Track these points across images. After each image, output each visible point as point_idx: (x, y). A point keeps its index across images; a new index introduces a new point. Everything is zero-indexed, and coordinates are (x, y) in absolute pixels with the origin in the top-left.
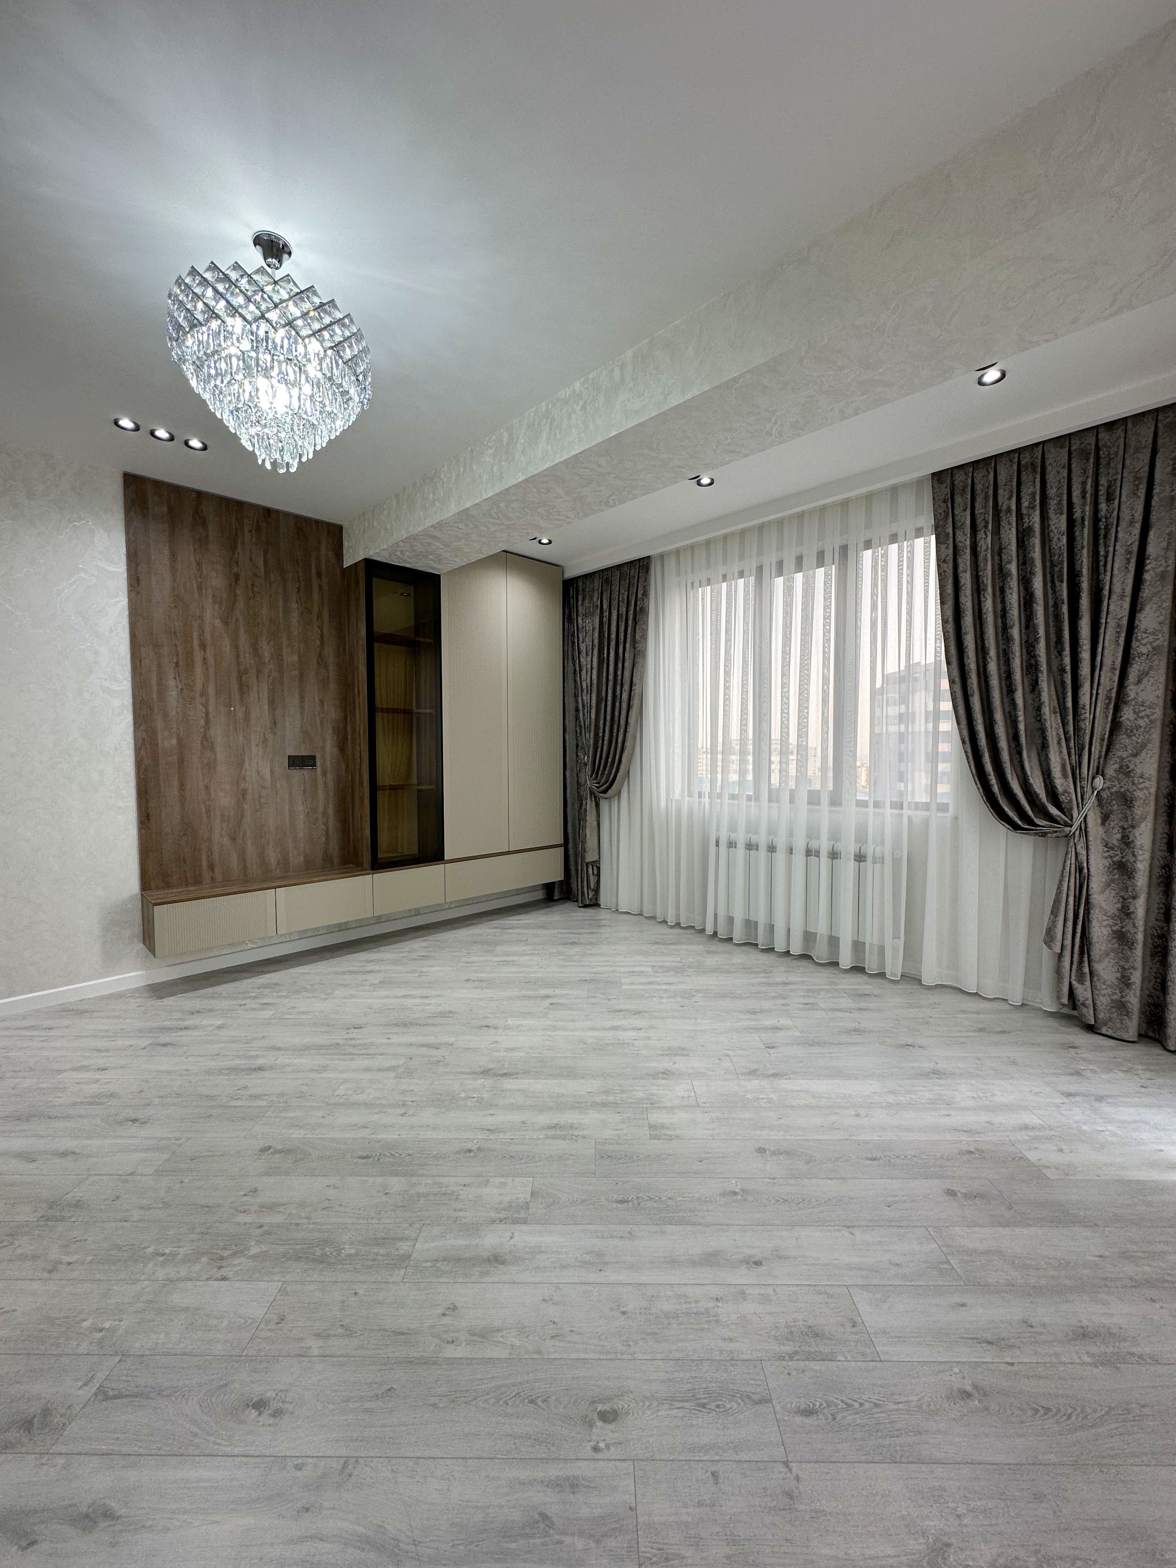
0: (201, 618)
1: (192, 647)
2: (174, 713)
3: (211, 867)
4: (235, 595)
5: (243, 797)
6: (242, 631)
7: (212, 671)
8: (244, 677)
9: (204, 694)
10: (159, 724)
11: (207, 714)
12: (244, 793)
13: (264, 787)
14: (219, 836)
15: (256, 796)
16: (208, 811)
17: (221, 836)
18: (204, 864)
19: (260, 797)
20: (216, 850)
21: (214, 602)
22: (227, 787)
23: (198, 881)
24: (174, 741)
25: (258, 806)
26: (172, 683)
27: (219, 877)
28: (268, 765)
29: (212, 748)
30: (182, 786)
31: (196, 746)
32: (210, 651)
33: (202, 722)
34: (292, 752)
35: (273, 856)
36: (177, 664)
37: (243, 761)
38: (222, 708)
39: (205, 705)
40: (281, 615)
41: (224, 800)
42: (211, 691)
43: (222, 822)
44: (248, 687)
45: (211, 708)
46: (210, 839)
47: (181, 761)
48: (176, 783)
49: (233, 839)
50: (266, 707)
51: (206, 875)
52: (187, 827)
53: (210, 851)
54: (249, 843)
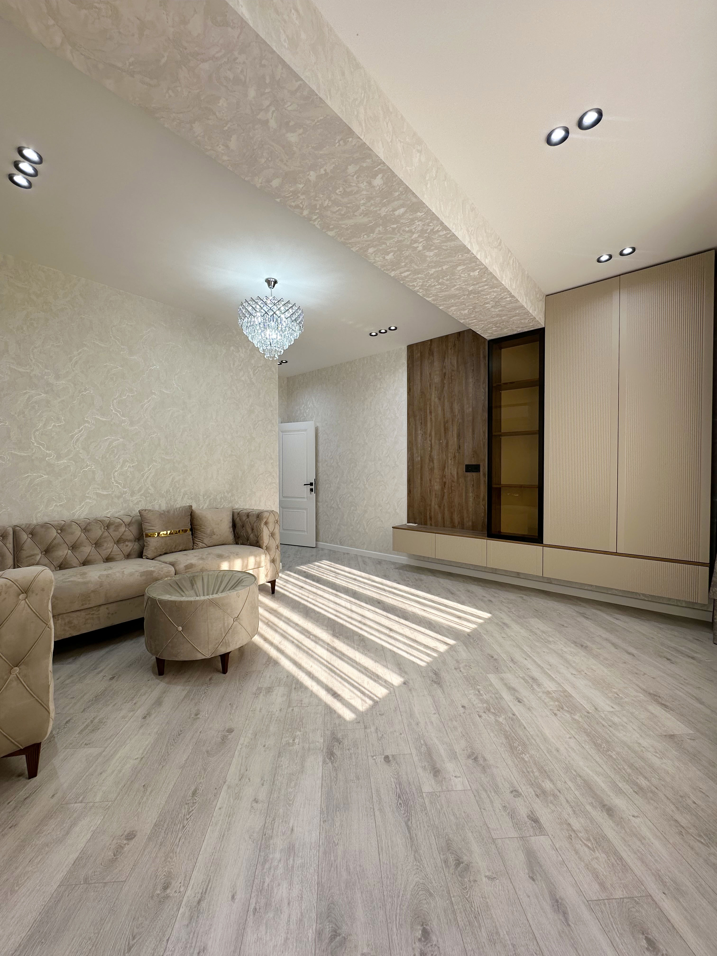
0: (430, 399)
1: (426, 414)
2: (419, 446)
3: (431, 518)
4: (444, 384)
5: (444, 486)
6: (446, 401)
7: (433, 424)
8: (446, 425)
9: (430, 435)
10: (415, 451)
11: (431, 445)
12: (445, 483)
13: (453, 481)
14: (434, 504)
15: (450, 486)
16: (430, 492)
17: (435, 505)
18: (428, 517)
19: (451, 487)
20: (433, 510)
21: (435, 390)
22: (438, 480)
23: (426, 524)
24: (419, 459)
25: (450, 491)
26: (419, 432)
27: (433, 524)
28: (456, 470)
29: (433, 461)
30: (421, 478)
31: (427, 460)
32: (433, 414)
33: (429, 449)
34: (467, 463)
35: (456, 519)
36: (421, 423)
37: (445, 468)
38: (437, 441)
39: (431, 441)
40: (464, 388)
41: (437, 487)
42: (433, 433)
43: (436, 497)
44: (448, 429)
45: (433, 442)
46: (430, 505)
47: (422, 467)
48: (419, 477)
49: (440, 507)
50: (456, 439)
51: (429, 522)
52: (423, 499)
53: (430, 510)
54: (446, 510)
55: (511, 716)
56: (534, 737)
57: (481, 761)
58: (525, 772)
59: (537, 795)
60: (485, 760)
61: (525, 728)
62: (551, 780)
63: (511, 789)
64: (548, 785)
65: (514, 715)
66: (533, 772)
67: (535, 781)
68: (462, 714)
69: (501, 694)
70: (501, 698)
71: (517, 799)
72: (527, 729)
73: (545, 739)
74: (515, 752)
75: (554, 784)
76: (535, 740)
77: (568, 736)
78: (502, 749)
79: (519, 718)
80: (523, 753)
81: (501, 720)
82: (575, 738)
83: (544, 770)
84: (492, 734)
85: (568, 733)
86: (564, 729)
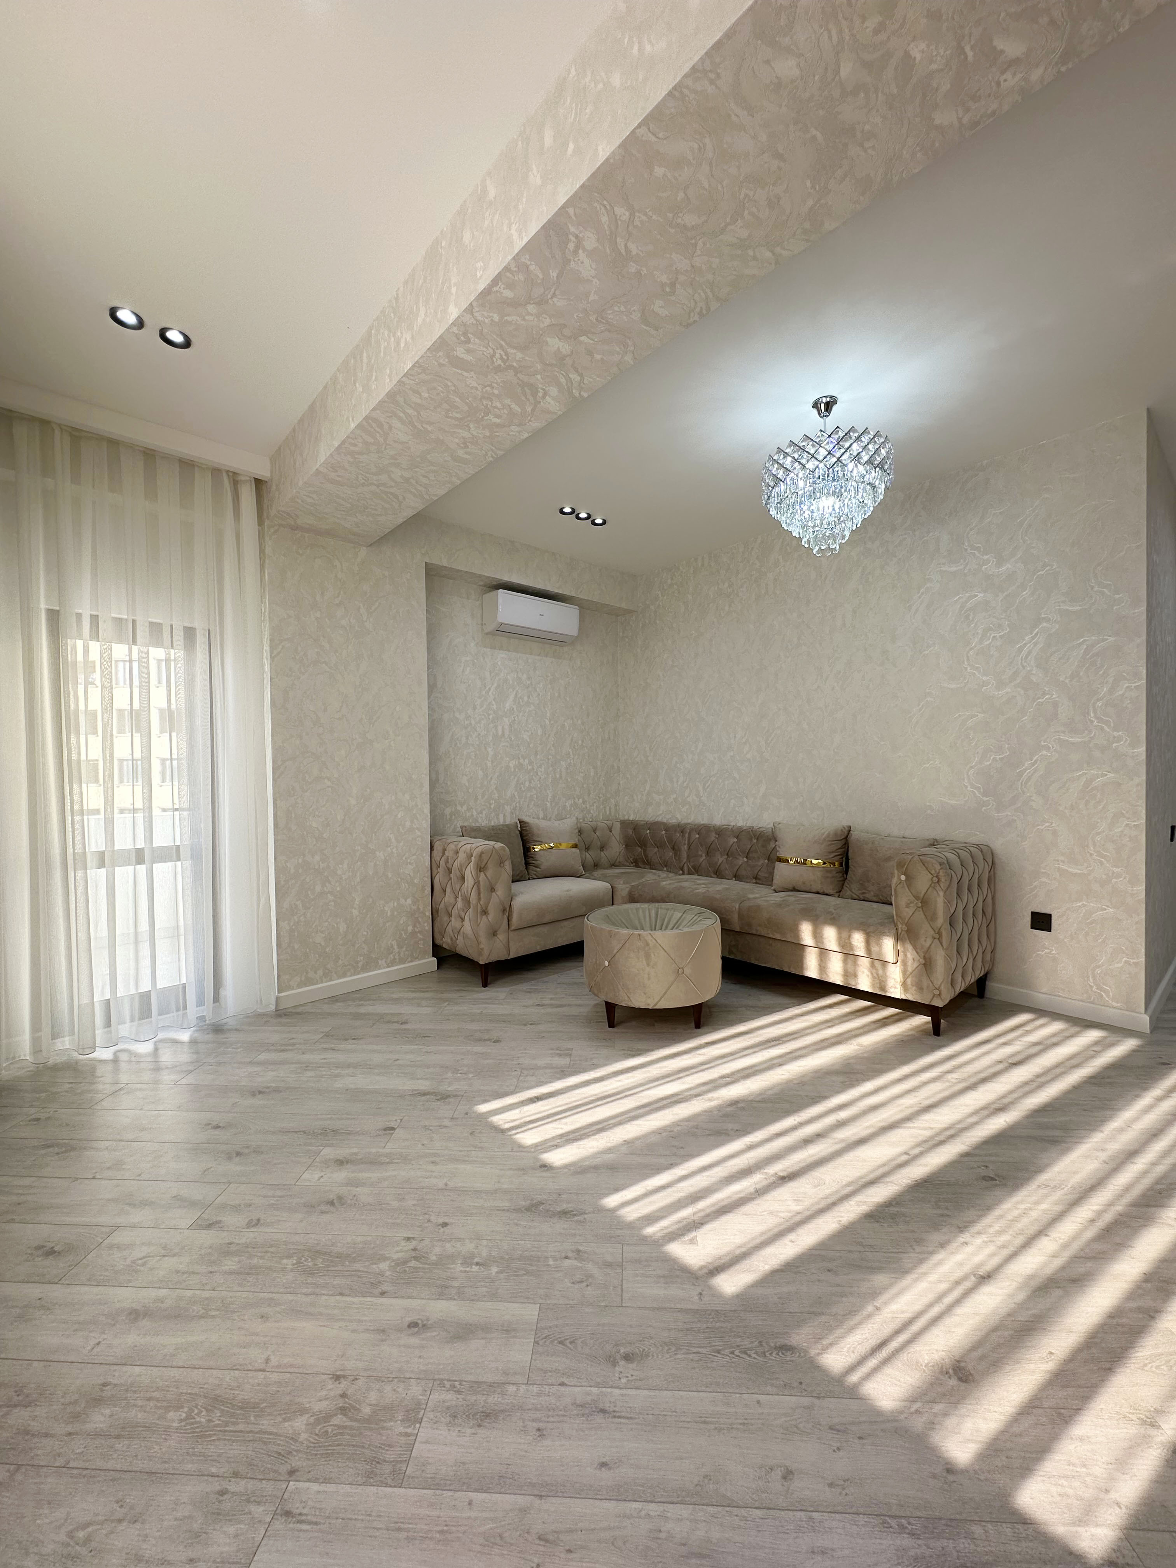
55: (385, 1287)
56: (313, 1297)
57: (323, 1208)
58: (269, 1249)
59: (231, 1244)
60: (322, 1212)
61: (341, 1294)
62: (231, 1273)
63: (262, 1222)
64: (231, 1264)
65: (383, 1294)
66: (261, 1258)
67: (248, 1252)
68: (427, 1217)
69: (455, 1302)
70: (441, 1296)
71: (247, 1220)
72: (339, 1298)
73: (296, 1312)
74: (306, 1254)
75: (226, 1273)
76: (307, 1295)
77: (274, 1361)
78: (324, 1240)
79: (369, 1299)
80: (298, 1263)
81: (384, 1266)
82: (260, 1370)
83: (252, 1274)
84: (359, 1239)
85: (278, 1367)
86: (291, 1366)
